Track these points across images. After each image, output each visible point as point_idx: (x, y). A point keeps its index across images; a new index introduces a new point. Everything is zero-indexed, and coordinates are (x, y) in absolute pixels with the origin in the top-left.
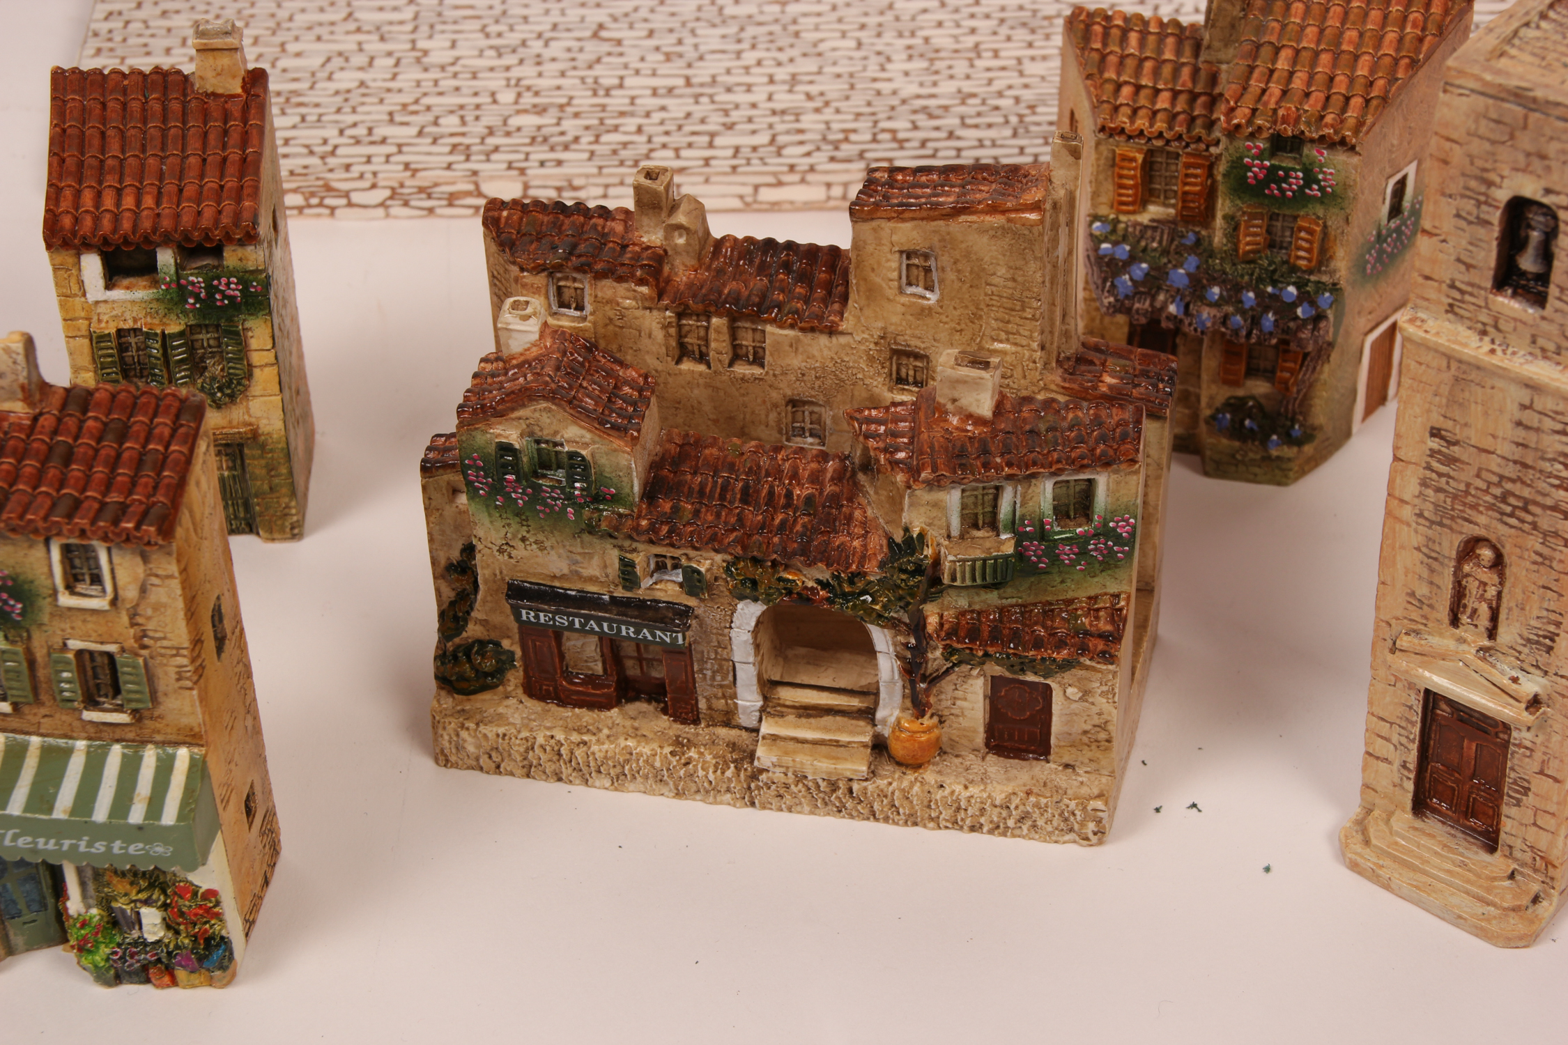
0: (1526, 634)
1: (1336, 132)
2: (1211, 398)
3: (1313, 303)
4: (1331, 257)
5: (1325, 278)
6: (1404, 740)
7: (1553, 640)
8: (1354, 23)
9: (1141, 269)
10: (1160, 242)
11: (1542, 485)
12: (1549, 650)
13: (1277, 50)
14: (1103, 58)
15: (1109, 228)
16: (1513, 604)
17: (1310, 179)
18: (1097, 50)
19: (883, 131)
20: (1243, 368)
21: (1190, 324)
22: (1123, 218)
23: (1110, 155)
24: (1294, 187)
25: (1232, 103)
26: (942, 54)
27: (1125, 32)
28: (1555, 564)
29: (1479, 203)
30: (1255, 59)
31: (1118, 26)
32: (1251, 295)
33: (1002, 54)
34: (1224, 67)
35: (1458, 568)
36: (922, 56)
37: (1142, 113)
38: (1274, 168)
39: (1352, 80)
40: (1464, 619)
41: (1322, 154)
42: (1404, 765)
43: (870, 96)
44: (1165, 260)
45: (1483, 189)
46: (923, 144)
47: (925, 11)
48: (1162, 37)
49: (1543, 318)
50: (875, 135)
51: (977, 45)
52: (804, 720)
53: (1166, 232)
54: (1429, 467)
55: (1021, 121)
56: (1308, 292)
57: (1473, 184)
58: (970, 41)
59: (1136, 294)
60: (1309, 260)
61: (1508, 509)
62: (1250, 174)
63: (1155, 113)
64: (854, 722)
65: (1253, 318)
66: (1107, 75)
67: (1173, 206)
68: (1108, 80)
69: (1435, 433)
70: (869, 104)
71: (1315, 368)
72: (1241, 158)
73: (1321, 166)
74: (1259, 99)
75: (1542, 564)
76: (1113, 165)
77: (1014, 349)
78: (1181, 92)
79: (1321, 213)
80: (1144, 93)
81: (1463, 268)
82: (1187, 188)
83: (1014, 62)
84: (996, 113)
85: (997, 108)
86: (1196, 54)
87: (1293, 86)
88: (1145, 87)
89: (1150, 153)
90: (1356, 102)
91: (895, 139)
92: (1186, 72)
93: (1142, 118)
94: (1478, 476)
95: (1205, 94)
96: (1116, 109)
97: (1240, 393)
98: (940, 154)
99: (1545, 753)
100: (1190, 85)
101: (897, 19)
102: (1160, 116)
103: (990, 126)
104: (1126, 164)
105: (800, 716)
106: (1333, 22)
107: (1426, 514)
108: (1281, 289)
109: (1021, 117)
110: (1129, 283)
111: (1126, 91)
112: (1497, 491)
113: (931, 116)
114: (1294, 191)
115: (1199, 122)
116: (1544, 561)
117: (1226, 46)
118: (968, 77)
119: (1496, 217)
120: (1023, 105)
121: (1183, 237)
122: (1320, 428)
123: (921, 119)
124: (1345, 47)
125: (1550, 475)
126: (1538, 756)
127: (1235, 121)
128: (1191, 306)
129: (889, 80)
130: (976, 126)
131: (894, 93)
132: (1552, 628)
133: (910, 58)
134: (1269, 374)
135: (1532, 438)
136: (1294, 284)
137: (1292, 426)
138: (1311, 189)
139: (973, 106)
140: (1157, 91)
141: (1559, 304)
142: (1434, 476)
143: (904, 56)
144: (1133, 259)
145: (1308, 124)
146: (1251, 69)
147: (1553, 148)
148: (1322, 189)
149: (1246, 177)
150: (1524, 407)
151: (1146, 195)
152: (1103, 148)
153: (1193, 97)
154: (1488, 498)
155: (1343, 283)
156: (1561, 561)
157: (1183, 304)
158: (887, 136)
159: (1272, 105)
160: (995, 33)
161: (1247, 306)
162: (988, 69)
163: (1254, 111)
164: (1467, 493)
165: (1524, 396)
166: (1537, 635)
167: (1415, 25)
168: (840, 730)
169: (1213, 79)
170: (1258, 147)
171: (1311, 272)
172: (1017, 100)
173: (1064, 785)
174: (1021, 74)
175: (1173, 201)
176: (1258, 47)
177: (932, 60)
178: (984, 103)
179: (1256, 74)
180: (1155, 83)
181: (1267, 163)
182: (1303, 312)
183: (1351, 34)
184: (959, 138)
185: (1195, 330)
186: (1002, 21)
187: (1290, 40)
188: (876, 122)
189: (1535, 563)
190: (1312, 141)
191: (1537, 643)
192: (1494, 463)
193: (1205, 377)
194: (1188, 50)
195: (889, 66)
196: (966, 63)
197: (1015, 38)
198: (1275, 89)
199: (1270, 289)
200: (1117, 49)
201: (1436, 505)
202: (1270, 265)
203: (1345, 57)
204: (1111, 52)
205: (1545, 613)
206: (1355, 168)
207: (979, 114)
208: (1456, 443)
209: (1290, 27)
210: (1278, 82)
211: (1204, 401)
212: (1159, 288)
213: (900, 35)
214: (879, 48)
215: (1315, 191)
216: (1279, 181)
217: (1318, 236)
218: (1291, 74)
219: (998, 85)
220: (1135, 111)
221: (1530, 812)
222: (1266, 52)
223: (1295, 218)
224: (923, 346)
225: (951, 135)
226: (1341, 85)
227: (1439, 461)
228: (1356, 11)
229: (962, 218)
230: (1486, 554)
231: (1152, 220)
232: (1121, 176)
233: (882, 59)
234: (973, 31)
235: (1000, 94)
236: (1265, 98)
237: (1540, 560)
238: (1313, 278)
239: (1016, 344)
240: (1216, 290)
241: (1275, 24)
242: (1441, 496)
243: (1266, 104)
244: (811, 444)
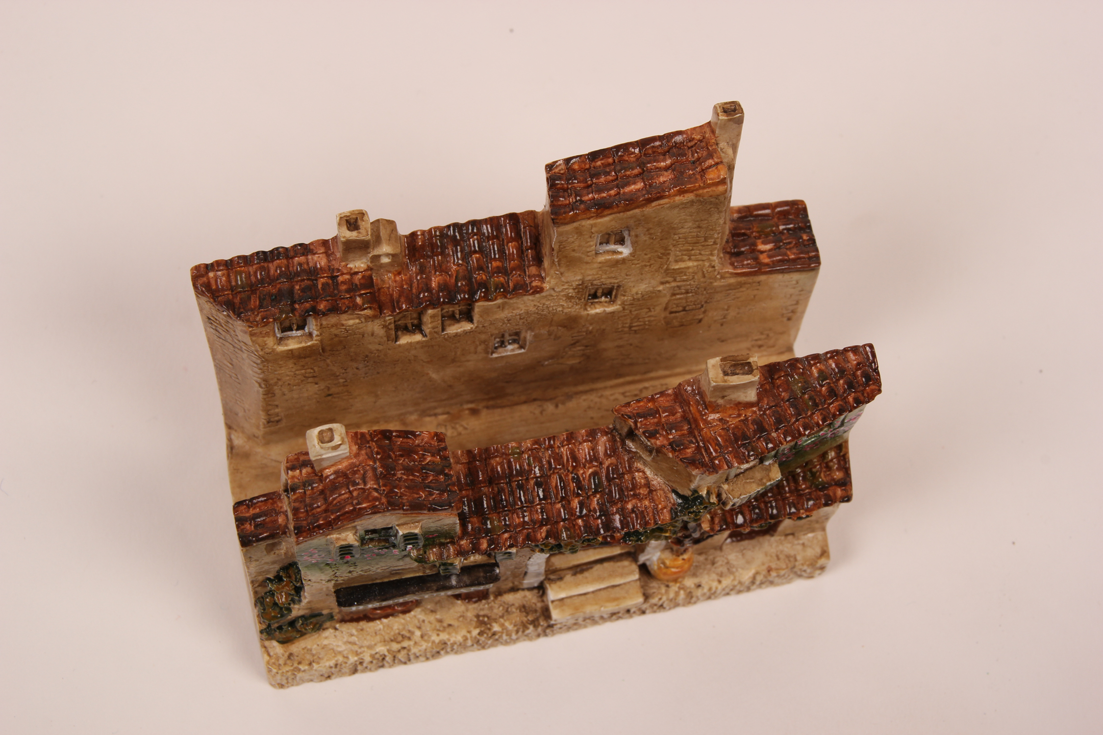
52: (580, 576)
64: (619, 564)
77: (695, 264)
105: (575, 574)
168: (611, 575)
173: (792, 553)
224: (616, 281)
229: (654, 204)
239: (697, 260)
244: (513, 350)
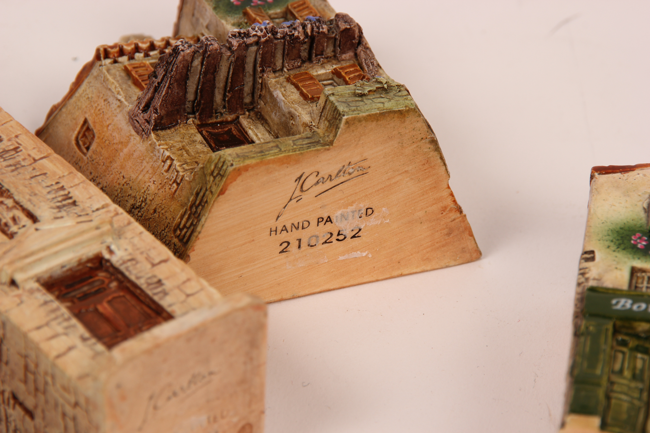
0: (54, 205)
6: (65, 324)
7: (71, 198)
12: (74, 203)
16: (28, 197)
28: (23, 163)
40: (14, 228)
42: (84, 339)
75: (17, 169)
99: (142, 253)
126: (140, 258)
132: (62, 193)
156: (24, 160)
166: (60, 202)
191: (64, 206)
205: (49, 189)
221: (177, 291)
237: (13, 168)
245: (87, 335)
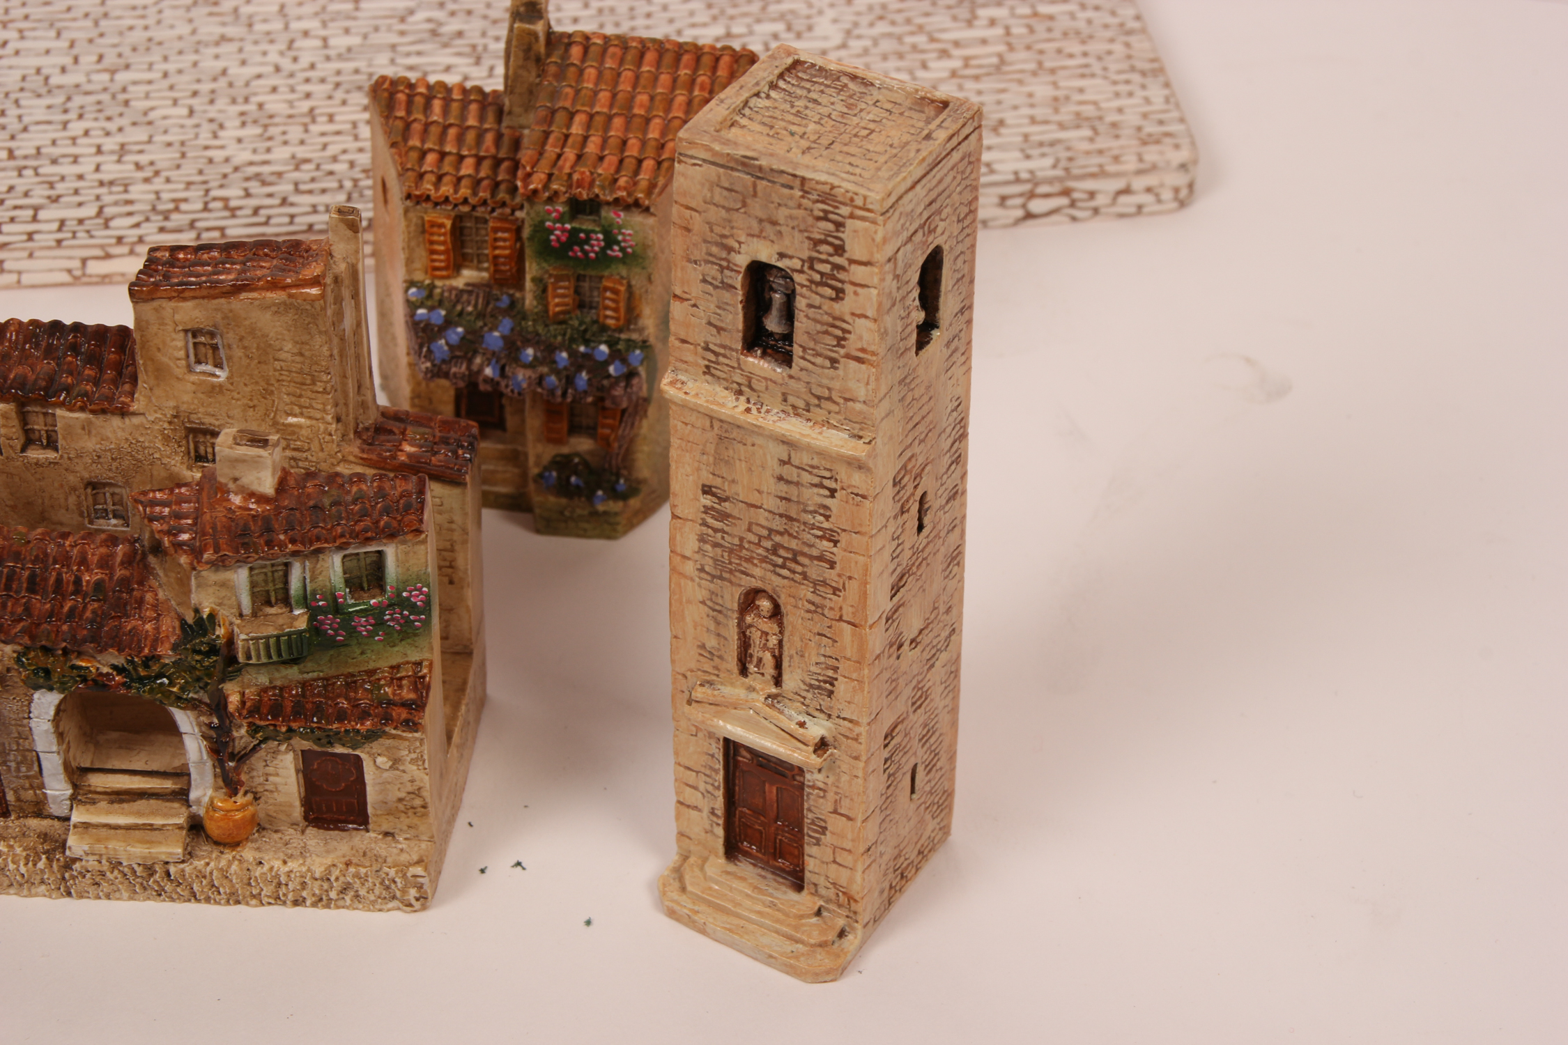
0: (808, 680)
1: (629, 194)
2: (538, 457)
3: (624, 361)
4: (638, 316)
5: (635, 336)
6: (710, 788)
7: (832, 685)
8: (644, 87)
9: (457, 334)
10: (475, 306)
11: (807, 537)
12: (830, 693)
13: (572, 115)
14: (408, 126)
15: (425, 293)
16: (793, 652)
17: (610, 241)
18: (401, 118)
19: (215, 199)
20: (564, 426)
21: (507, 386)
22: (438, 283)
23: (420, 222)
24: (596, 248)
25: (528, 169)
26: (276, 120)
27: (429, 99)
28: (826, 612)
29: (722, 268)
30: (550, 124)
31: (421, 94)
32: (565, 355)
33: (337, 118)
34: (526, 132)
35: (741, 620)
36: (255, 122)
37: (446, 179)
38: (574, 233)
39: (644, 143)
40: (752, 668)
41: (619, 216)
42: (713, 812)
43: (201, 164)
44: (480, 324)
45: (724, 255)
46: (256, 211)
47: (259, 76)
48: (465, 104)
49: (791, 377)
50: (206, 204)
51: (312, 110)
52: (116, 806)
53: (481, 295)
54: (704, 524)
55: (355, 186)
56: (619, 351)
57: (714, 250)
58: (304, 106)
59: (453, 358)
60: (617, 319)
61: (780, 561)
62: (552, 237)
63: (459, 179)
64: (168, 804)
65: (568, 377)
66: (411, 143)
67: (486, 270)
68: (413, 148)
69: (707, 490)
70: (201, 172)
71: (633, 424)
72: (542, 222)
73: (620, 227)
74: (555, 164)
75: (815, 612)
76: (423, 232)
77: (308, 422)
78: (484, 158)
79: (624, 272)
80: (448, 159)
81: (714, 331)
82: (497, 252)
83: (348, 127)
84: (330, 177)
85: (331, 173)
86: (499, 119)
87: (586, 150)
88: (449, 153)
89: (458, 219)
90: (649, 164)
91: (226, 208)
92: (489, 138)
93: (446, 185)
94: (749, 530)
95: (507, 159)
96: (421, 176)
97: (565, 450)
98: (273, 221)
99: (836, 793)
100: (493, 151)
101: (231, 85)
102: (464, 182)
103: (324, 191)
104: (435, 230)
105: (112, 802)
106: (625, 86)
107: (707, 568)
108: (593, 348)
109: (355, 181)
110: (446, 348)
111: (431, 158)
112: (768, 544)
113: (264, 183)
114: (596, 253)
115: (503, 187)
116: (817, 609)
117: (526, 111)
118: (302, 142)
119: (738, 281)
120: (357, 169)
121: (498, 299)
122: (644, 481)
123: (254, 187)
124: (636, 111)
125: (813, 527)
126: (831, 796)
127: (532, 187)
128: (507, 369)
129: (222, 147)
130: (310, 192)
131: (227, 160)
132: (830, 673)
133: (244, 124)
134: (591, 431)
135: (793, 492)
136: (606, 342)
137: (617, 481)
138: (613, 250)
139: (308, 170)
140: (461, 158)
141: (803, 363)
142: (710, 531)
143: (237, 123)
144: (448, 323)
145: (602, 188)
146: (547, 134)
147: (782, 214)
148: (623, 250)
149: (549, 241)
150: (783, 463)
151: (458, 262)
152: (411, 215)
153: (497, 163)
154: (760, 551)
155: (652, 340)
156: (831, 609)
157: (498, 367)
158: (219, 204)
159: (567, 170)
160: (330, 97)
161: (561, 365)
162: (323, 134)
163: (550, 176)
164: (741, 547)
165: (782, 452)
166: (819, 681)
167: (702, 88)
168: (153, 813)
169: (516, 144)
170: (557, 211)
171: (620, 330)
172: (352, 164)
173: (384, 853)
174: (356, 138)
175: (486, 265)
176: (553, 112)
177: (266, 127)
178: (318, 167)
179: (551, 139)
180: (459, 149)
181: (568, 226)
182: (616, 370)
183: (643, 98)
184: (292, 205)
185: (512, 391)
186: (338, 85)
187: (583, 105)
188: (207, 191)
189: (808, 611)
190: (608, 203)
191: (819, 688)
192: (762, 517)
193: (530, 436)
194: (491, 116)
195: (221, 134)
196: (301, 129)
197: (350, 102)
198: (570, 154)
199: (582, 349)
200: (421, 117)
201: (715, 560)
202: (580, 324)
203: (637, 120)
204: (415, 120)
205: (822, 659)
206: (652, 228)
207: (313, 180)
208: (726, 499)
209: (584, 92)
210: (572, 147)
211: (531, 460)
212: (475, 352)
213: (234, 101)
214: (212, 115)
215: (615, 252)
216: (582, 243)
217: (623, 295)
218: (586, 138)
219: (332, 150)
220: (440, 178)
221: (829, 851)
222: (560, 117)
223: (601, 278)
224: (217, 423)
225: (284, 202)
226: (633, 149)
227: (713, 517)
228: (646, 75)
229: (243, 295)
230: (765, 604)
231: (467, 284)
232: (432, 242)
233: (214, 126)
234: (308, 96)
235: (335, 159)
236: (560, 163)
237: (813, 608)
238: (623, 336)
239: (310, 418)
240: (530, 351)
241: (568, 90)
242: (719, 550)
243: (561, 169)
244: (115, 526)
245: (720, 812)
